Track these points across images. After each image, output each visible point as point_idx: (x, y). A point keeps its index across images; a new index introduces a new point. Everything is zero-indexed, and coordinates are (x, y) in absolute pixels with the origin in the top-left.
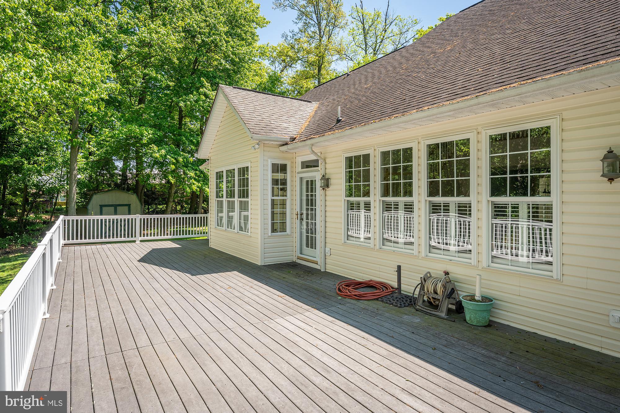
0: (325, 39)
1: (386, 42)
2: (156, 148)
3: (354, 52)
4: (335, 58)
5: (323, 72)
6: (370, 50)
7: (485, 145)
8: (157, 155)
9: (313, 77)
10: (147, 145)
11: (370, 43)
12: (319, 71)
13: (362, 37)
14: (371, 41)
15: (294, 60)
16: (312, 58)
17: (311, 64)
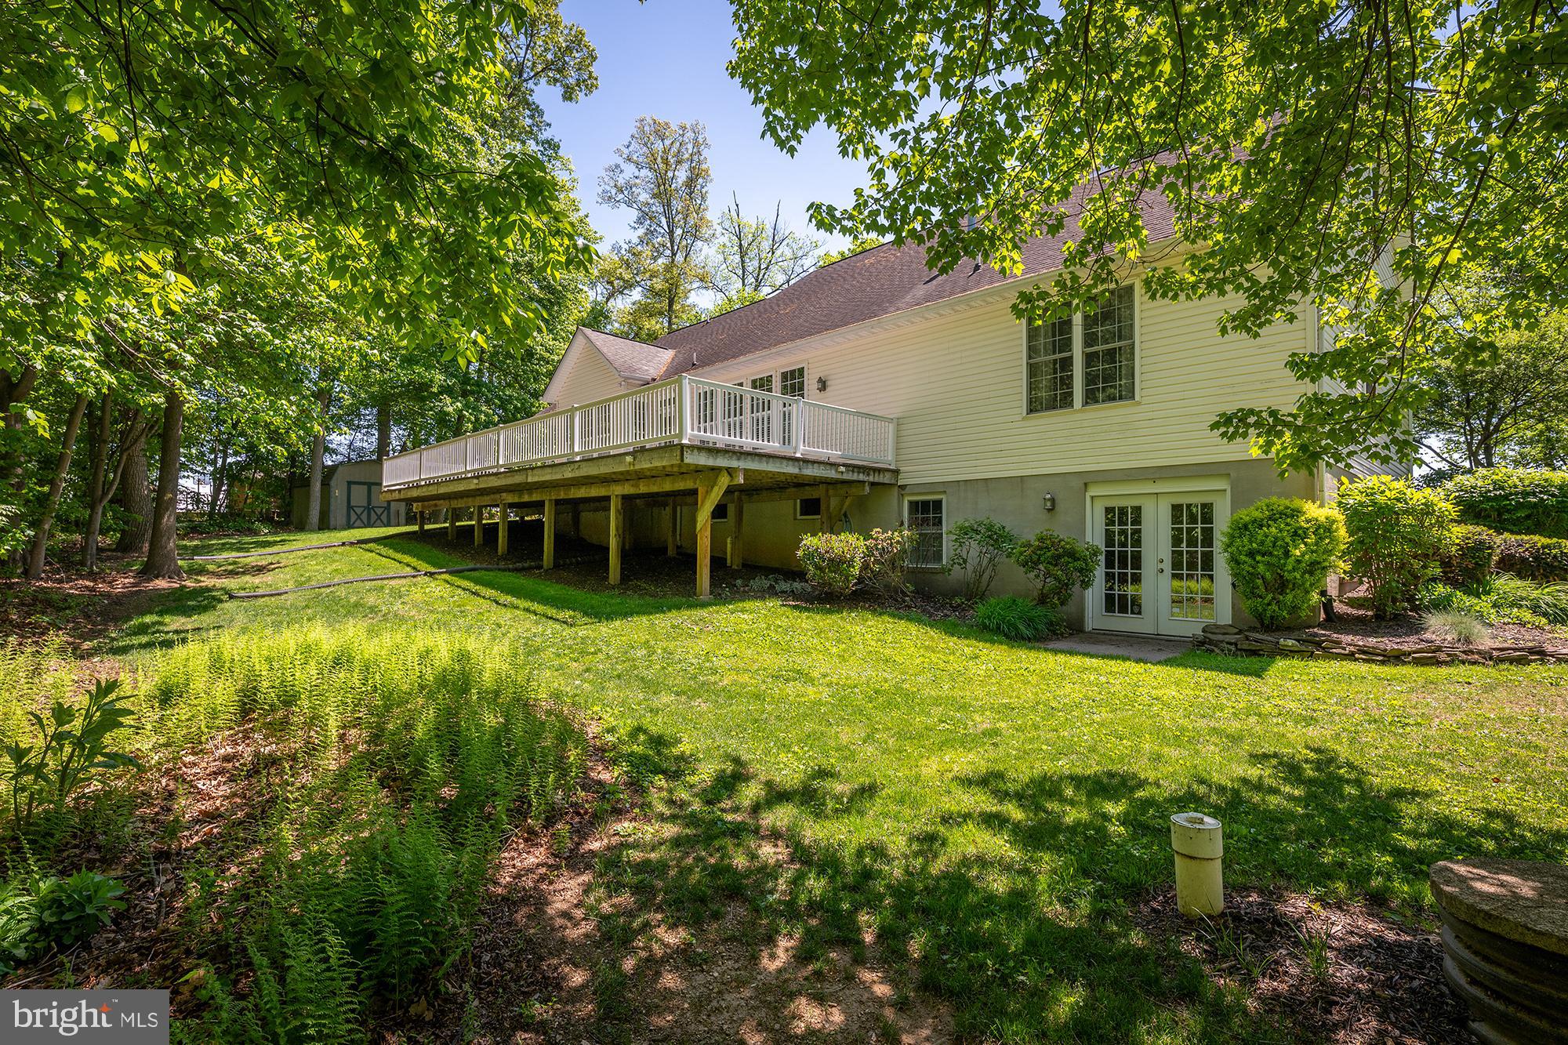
0: (679, 258)
1: (774, 268)
2: (449, 400)
3: (726, 279)
4: (695, 285)
5: (676, 307)
6: (750, 280)
7: (779, 379)
8: (450, 409)
9: (661, 313)
10: (436, 395)
11: (750, 269)
12: (671, 305)
13: (737, 258)
14: (752, 266)
15: (629, 285)
16: (659, 284)
17: (657, 294)
